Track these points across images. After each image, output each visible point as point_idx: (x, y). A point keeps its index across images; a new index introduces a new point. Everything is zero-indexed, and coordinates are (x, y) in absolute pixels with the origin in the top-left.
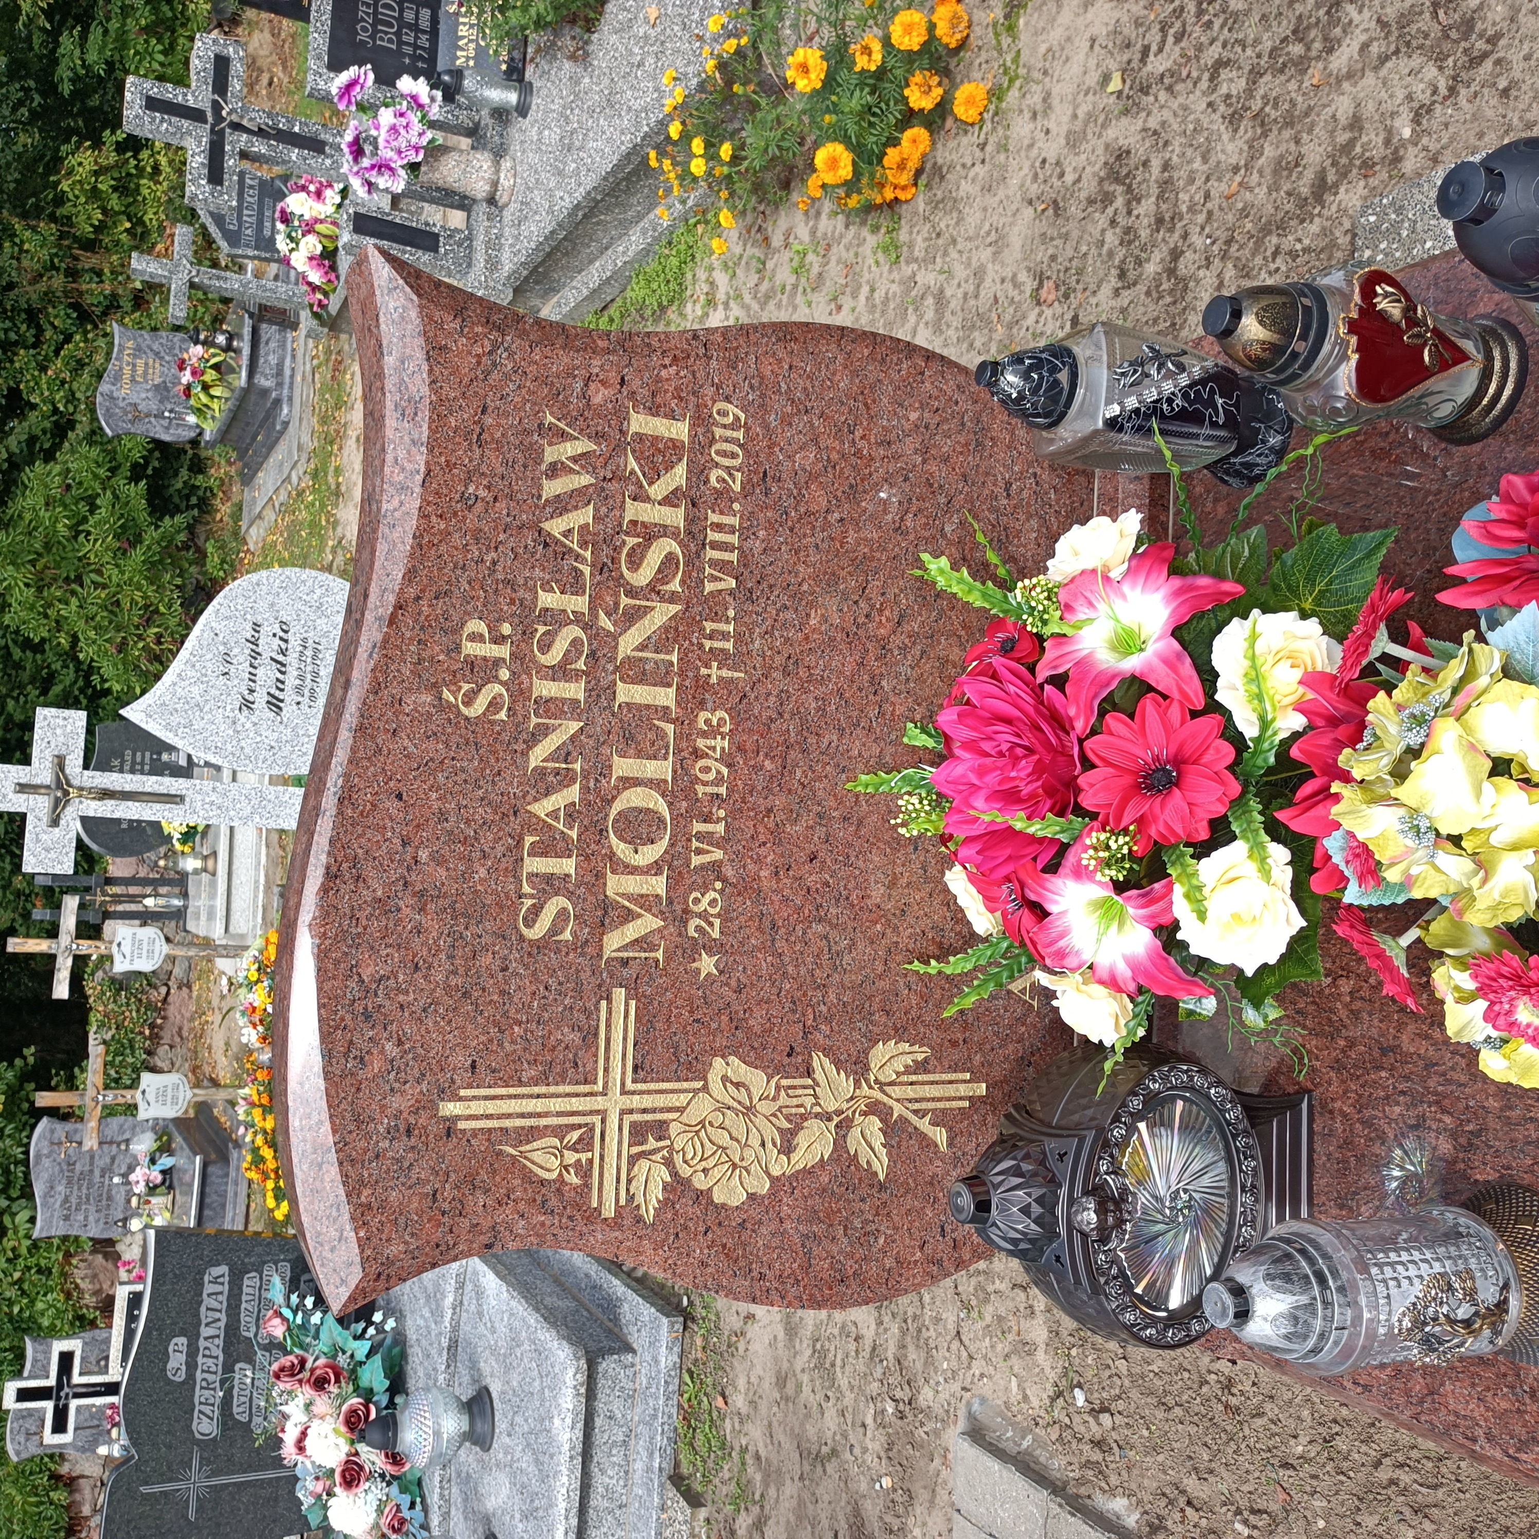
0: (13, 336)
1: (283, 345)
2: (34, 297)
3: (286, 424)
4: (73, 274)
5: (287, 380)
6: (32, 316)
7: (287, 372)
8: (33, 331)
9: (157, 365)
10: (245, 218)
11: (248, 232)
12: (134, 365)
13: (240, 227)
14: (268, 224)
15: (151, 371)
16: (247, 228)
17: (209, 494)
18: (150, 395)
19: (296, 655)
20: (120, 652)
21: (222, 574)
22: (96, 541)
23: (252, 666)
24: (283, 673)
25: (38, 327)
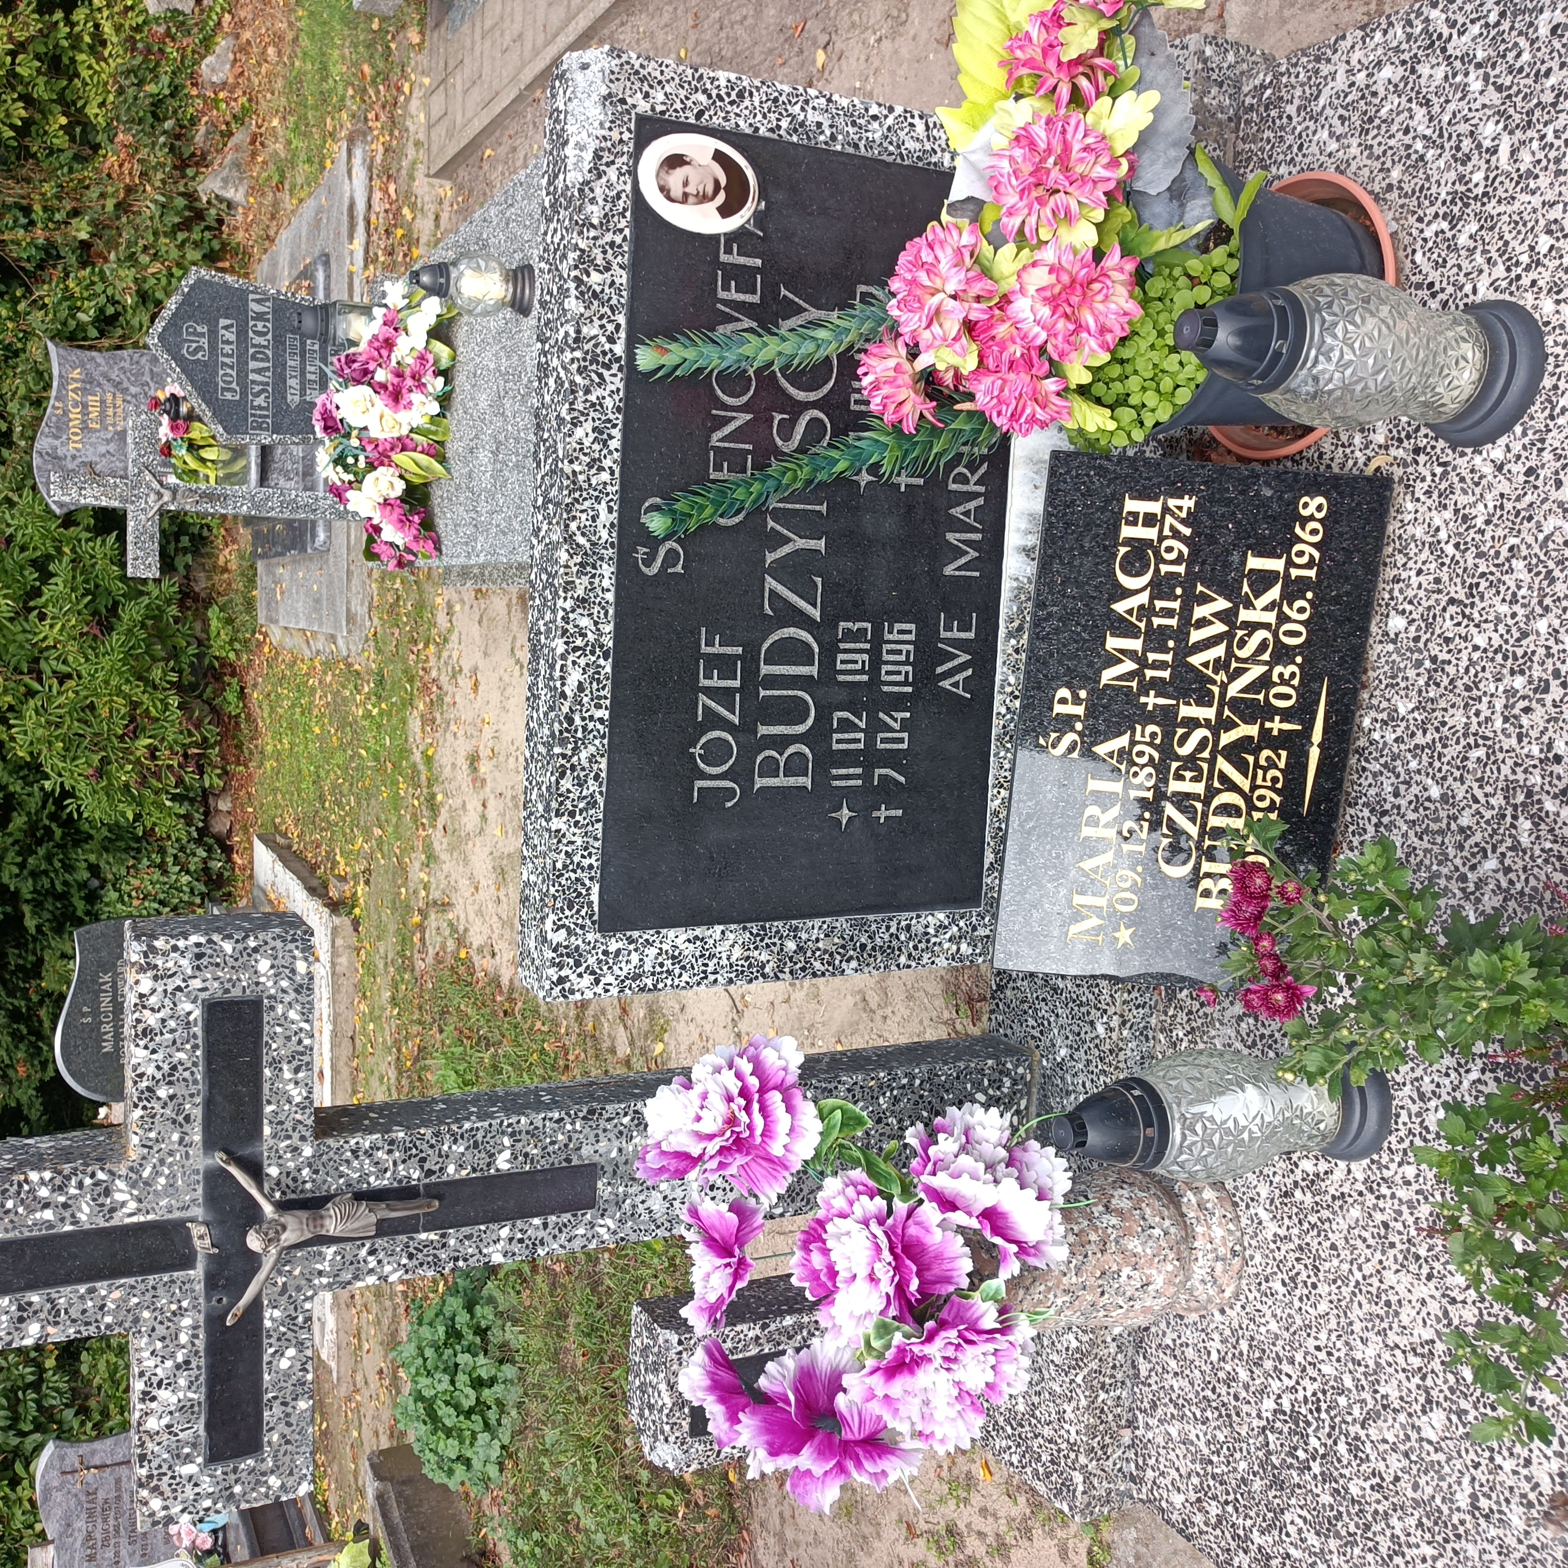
3: (323, 552)
9: (119, 402)
10: (252, 376)
11: (260, 401)
12: (85, 406)
13: (244, 394)
14: (293, 382)
15: (110, 412)
16: (257, 395)
17: (206, 532)
18: (112, 447)
20: (100, 778)
21: (232, 656)
22: (53, 625)
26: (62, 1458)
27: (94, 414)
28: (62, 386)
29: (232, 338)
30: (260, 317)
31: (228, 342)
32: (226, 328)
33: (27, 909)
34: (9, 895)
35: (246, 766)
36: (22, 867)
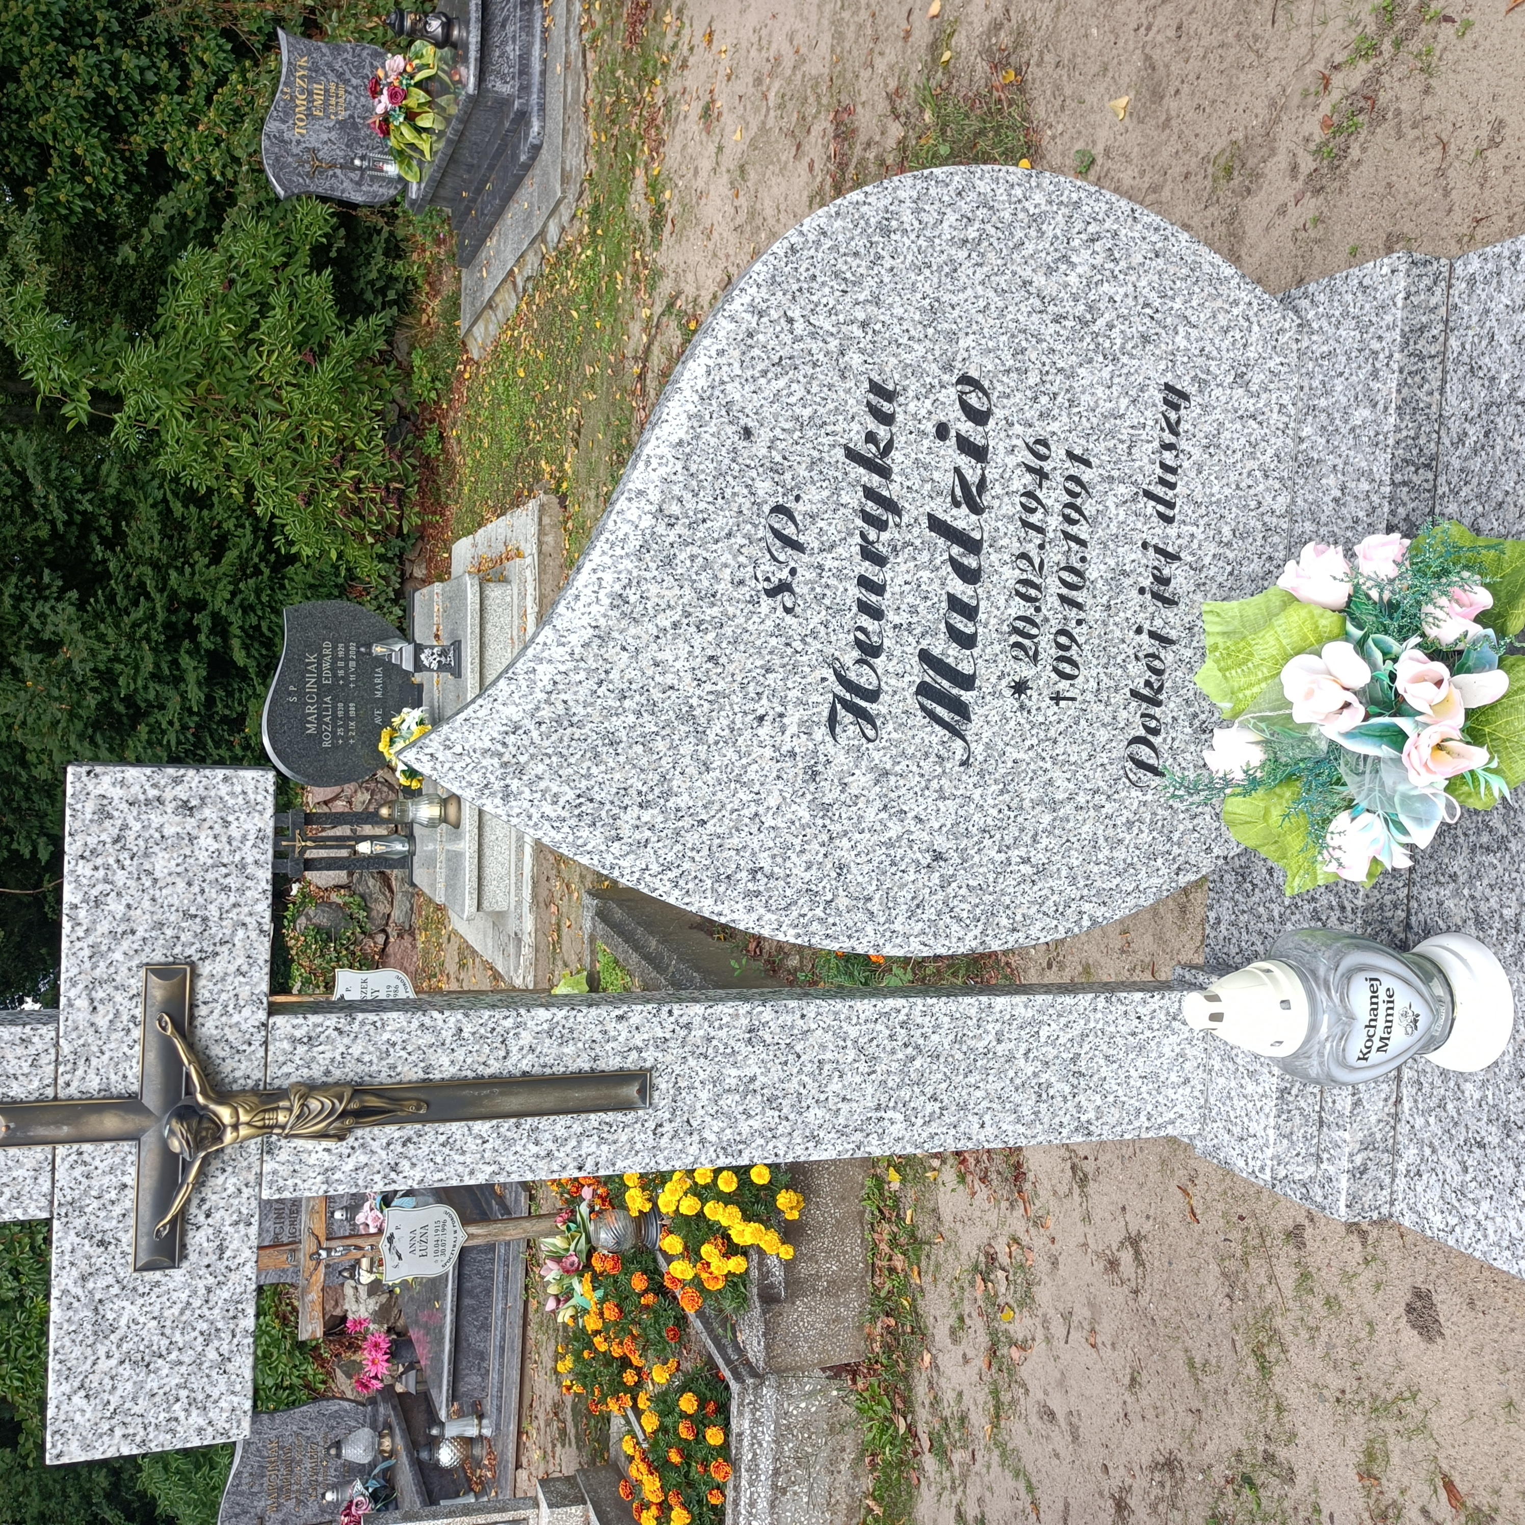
0: (151, 78)
1: (527, 27)
2: (176, 21)
3: (536, 149)
5: (536, 79)
6: (175, 55)
7: (536, 67)
8: (176, 72)
9: (341, 92)
12: (310, 93)
15: (333, 101)
17: (410, 287)
18: (333, 135)
19: (1012, 507)
20: (308, 504)
21: (433, 395)
22: (271, 353)
23: (869, 554)
24: (970, 576)
25: (185, 67)
27: (318, 101)
28: (290, 72)
33: (236, 643)
34: (220, 626)
35: (442, 515)
36: (234, 594)
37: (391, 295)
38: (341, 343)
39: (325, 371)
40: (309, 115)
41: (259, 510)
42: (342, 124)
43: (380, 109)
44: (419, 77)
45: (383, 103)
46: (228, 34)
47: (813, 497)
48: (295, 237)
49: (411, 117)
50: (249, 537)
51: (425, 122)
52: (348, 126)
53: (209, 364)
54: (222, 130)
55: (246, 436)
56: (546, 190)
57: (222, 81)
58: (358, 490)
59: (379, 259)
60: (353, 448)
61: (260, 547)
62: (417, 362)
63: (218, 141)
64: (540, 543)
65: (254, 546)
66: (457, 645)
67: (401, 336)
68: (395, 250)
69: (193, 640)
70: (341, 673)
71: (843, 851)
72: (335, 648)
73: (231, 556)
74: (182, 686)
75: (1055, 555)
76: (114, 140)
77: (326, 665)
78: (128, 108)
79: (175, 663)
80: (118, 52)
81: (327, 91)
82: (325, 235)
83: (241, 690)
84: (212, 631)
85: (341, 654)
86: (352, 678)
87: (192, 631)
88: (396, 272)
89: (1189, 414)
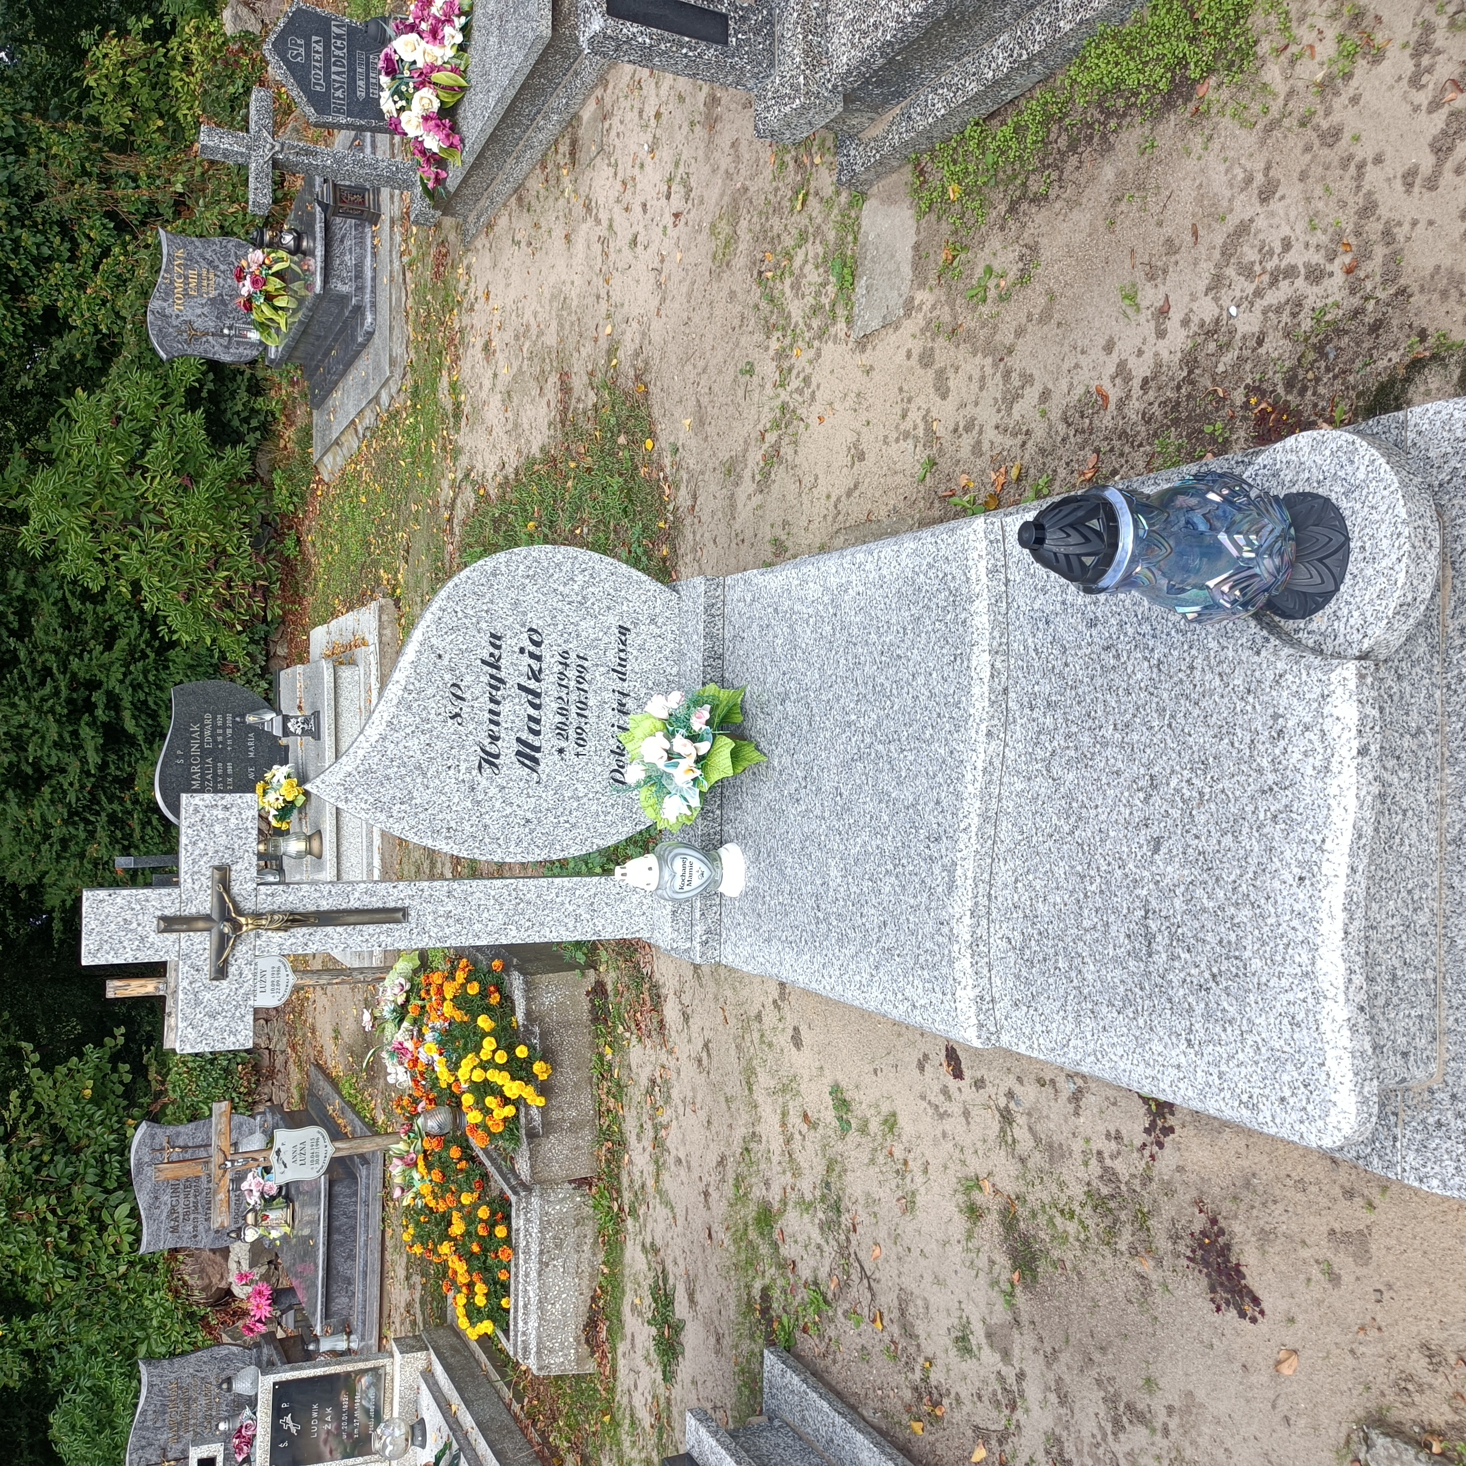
0: (46, 251)
1: (361, 243)
2: (67, 206)
3: (370, 335)
4: (106, 180)
5: (369, 283)
6: (65, 229)
7: (368, 274)
8: (67, 245)
9: (211, 276)
10: (333, 77)
11: (339, 94)
12: (186, 277)
13: (328, 88)
14: (361, 83)
15: (205, 283)
16: (337, 89)
17: (270, 419)
18: (206, 310)
19: (554, 678)
20: (188, 600)
21: (291, 507)
22: (153, 478)
23: (493, 700)
24: (537, 707)
25: (73, 240)
26: (153, 1137)
27: (193, 284)
28: (170, 262)
29: (321, 49)
30: (339, 36)
31: (317, 52)
32: (317, 42)
33: (127, 714)
34: (113, 703)
35: (300, 604)
36: (125, 675)
37: (254, 423)
38: (214, 468)
39: (201, 493)
40: (186, 294)
41: (146, 606)
42: (212, 301)
43: (244, 292)
44: (276, 268)
45: (246, 288)
46: (111, 215)
47: (468, 679)
48: (171, 382)
49: (269, 298)
50: (137, 627)
51: (280, 302)
52: (219, 304)
53: (100, 486)
54: (107, 293)
55: (135, 547)
56: (377, 368)
57: (106, 252)
58: (230, 587)
59: (243, 395)
60: (224, 551)
61: (147, 635)
62: (277, 481)
63: (104, 302)
64: (380, 635)
65: (141, 635)
66: (316, 714)
67: (263, 460)
68: (256, 389)
69: (92, 714)
70: (220, 739)
71: (487, 819)
72: (214, 718)
73: (121, 644)
74: (81, 753)
75: (574, 697)
76: (14, 299)
77: (207, 733)
78: (26, 274)
79: (75, 734)
80: (18, 231)
81: (199, 275)
82: (196, 381)
83: (130, 755)
84: (107, 707)
85: (219, 723)
86: (229, 742)
87: (90, 707)
88: (257, 406)
89: (630, 637)
